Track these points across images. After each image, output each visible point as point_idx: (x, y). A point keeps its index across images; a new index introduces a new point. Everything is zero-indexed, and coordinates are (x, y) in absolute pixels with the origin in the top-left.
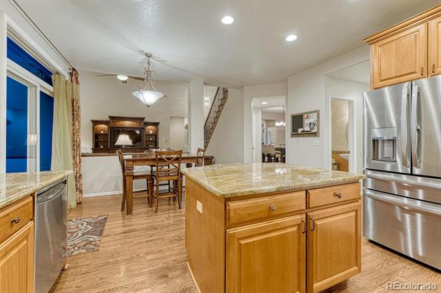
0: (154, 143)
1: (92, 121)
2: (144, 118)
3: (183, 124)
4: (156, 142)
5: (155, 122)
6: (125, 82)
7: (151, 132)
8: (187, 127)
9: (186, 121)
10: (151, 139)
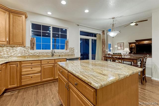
1: (129, 43)
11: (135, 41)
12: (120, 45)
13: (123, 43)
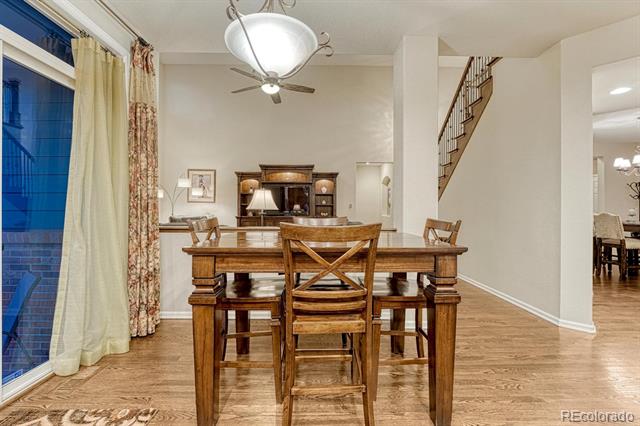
0: (330, 208)
1: (238, 174)
2: (312, 167)
3: (380, 174)
4: (332, 207)
5: (330, 171)
6: (276, 99)
7: (324, 190)
8: (387, 181)
9: (386, 171)
10: (324, 202)
11: (259, 170)
12: (201, 181)
13: (212, 173)
